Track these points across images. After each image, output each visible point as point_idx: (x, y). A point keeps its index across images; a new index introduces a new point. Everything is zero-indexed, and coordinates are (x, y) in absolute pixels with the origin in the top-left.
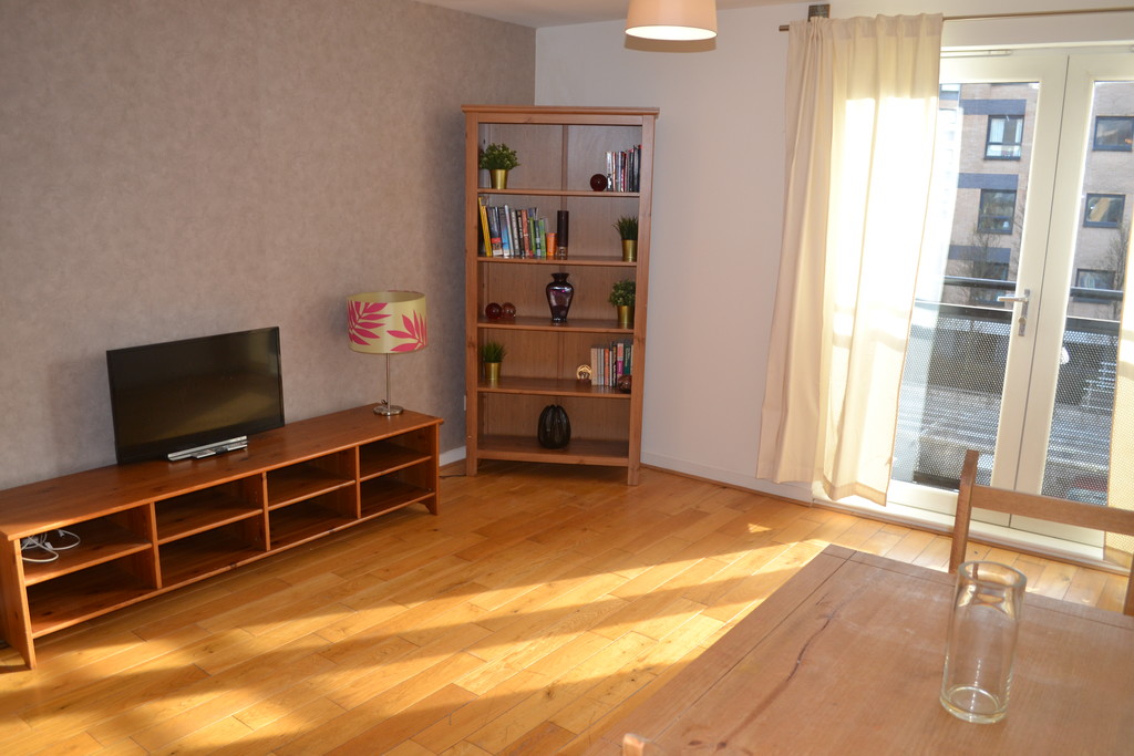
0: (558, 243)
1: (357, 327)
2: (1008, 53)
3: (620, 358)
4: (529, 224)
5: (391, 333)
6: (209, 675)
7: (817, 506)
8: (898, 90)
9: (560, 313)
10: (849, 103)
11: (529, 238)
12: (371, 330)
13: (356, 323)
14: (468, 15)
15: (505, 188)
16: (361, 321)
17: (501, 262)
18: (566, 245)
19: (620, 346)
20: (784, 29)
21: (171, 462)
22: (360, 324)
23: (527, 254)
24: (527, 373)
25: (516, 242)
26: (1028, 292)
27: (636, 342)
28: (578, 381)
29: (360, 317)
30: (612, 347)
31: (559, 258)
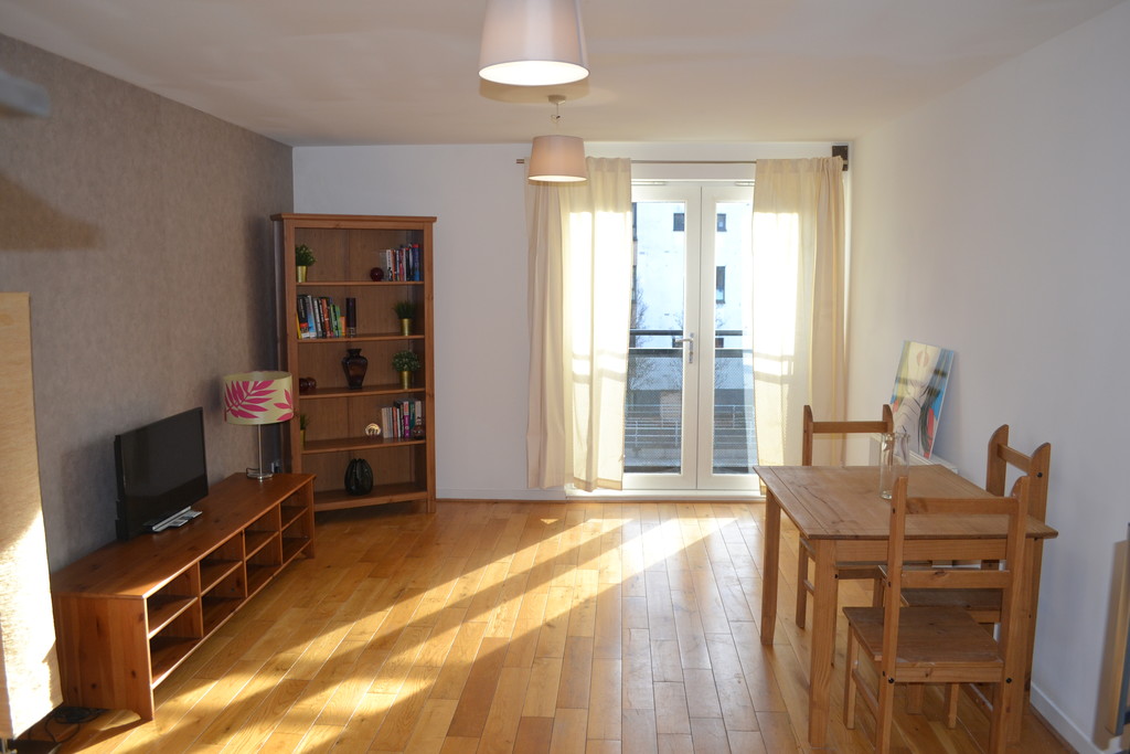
0: (348, 324)
1: (244, 403)
2: (664, 184)
3: (406, 413)
4: (329, 310)
5: (277, 405)
6: (308, 681)
7: (571, 502)
8: (606, 208)
9: (355, 383)
10: (572, 214)
11: (330, 322)
12: (260, 405)
13: (243, 400)
14: (261, 136)
15: (306, 281)
16: (249, 398)
17: (308, 343)
18: (355, 326)
19: (406, 403)
20: (520, 162)
21: (157, 533)
22: (248, 401)
23: (329, 335)
24: (323, 437)
25: (319, 325)
26: (692, 335)
27: (427, 398)
28: (369, 437)
29: (249, 394)
30: (398, 406)
31: (349, 337)
